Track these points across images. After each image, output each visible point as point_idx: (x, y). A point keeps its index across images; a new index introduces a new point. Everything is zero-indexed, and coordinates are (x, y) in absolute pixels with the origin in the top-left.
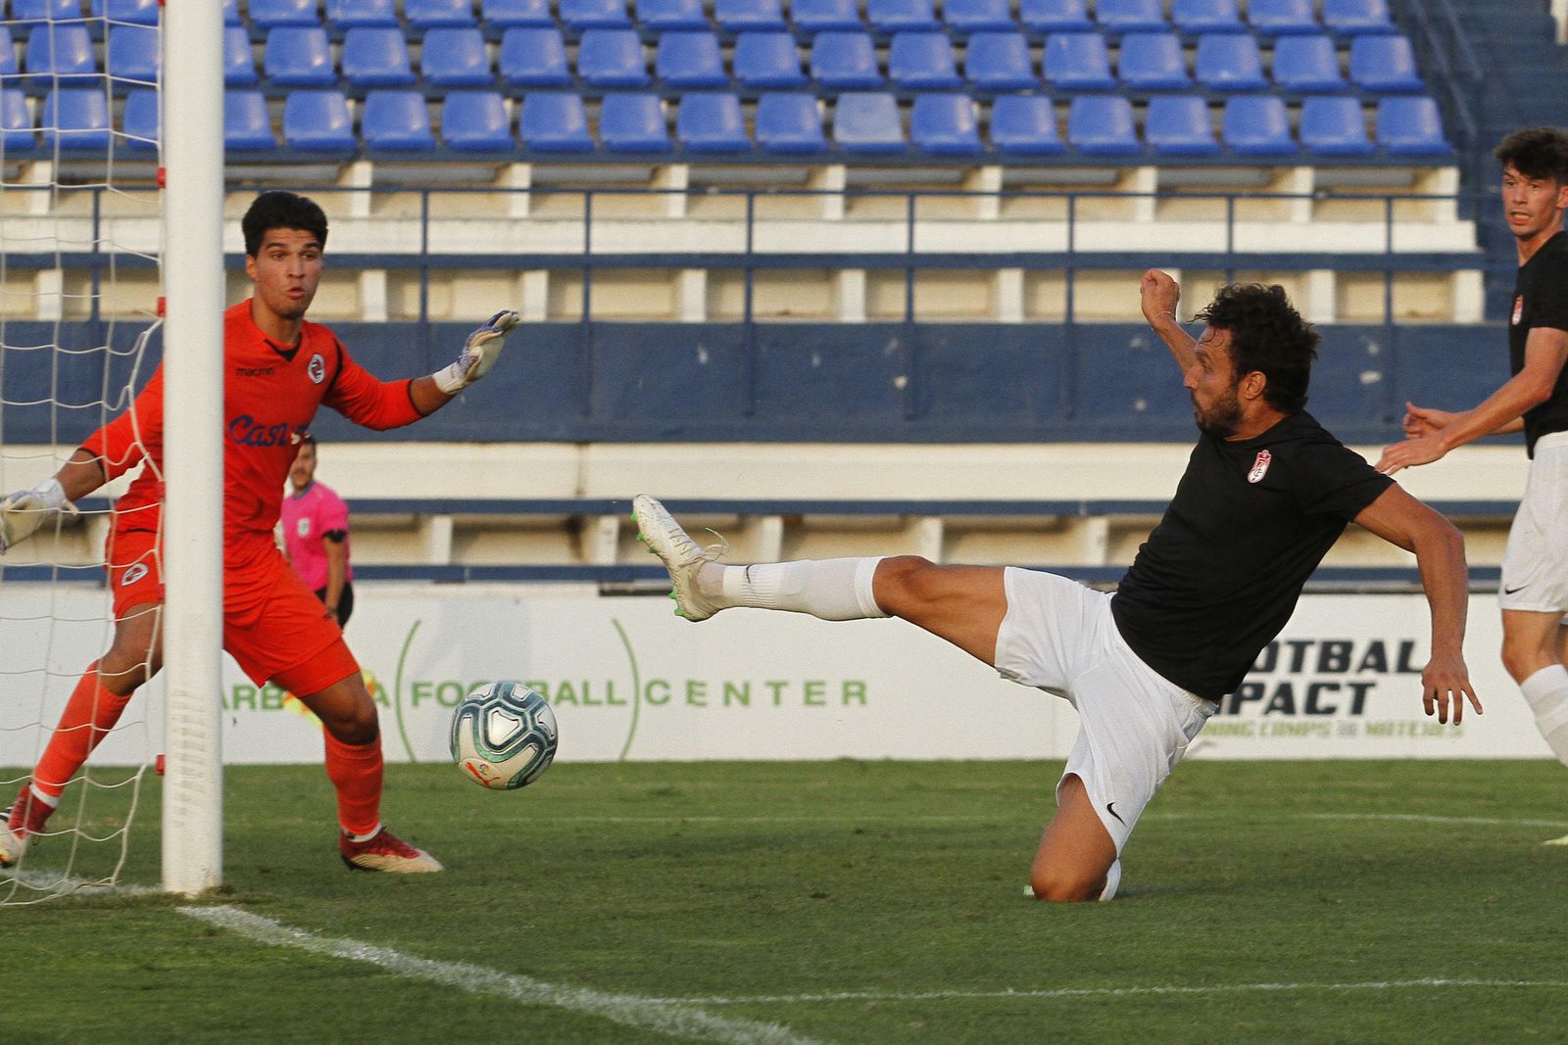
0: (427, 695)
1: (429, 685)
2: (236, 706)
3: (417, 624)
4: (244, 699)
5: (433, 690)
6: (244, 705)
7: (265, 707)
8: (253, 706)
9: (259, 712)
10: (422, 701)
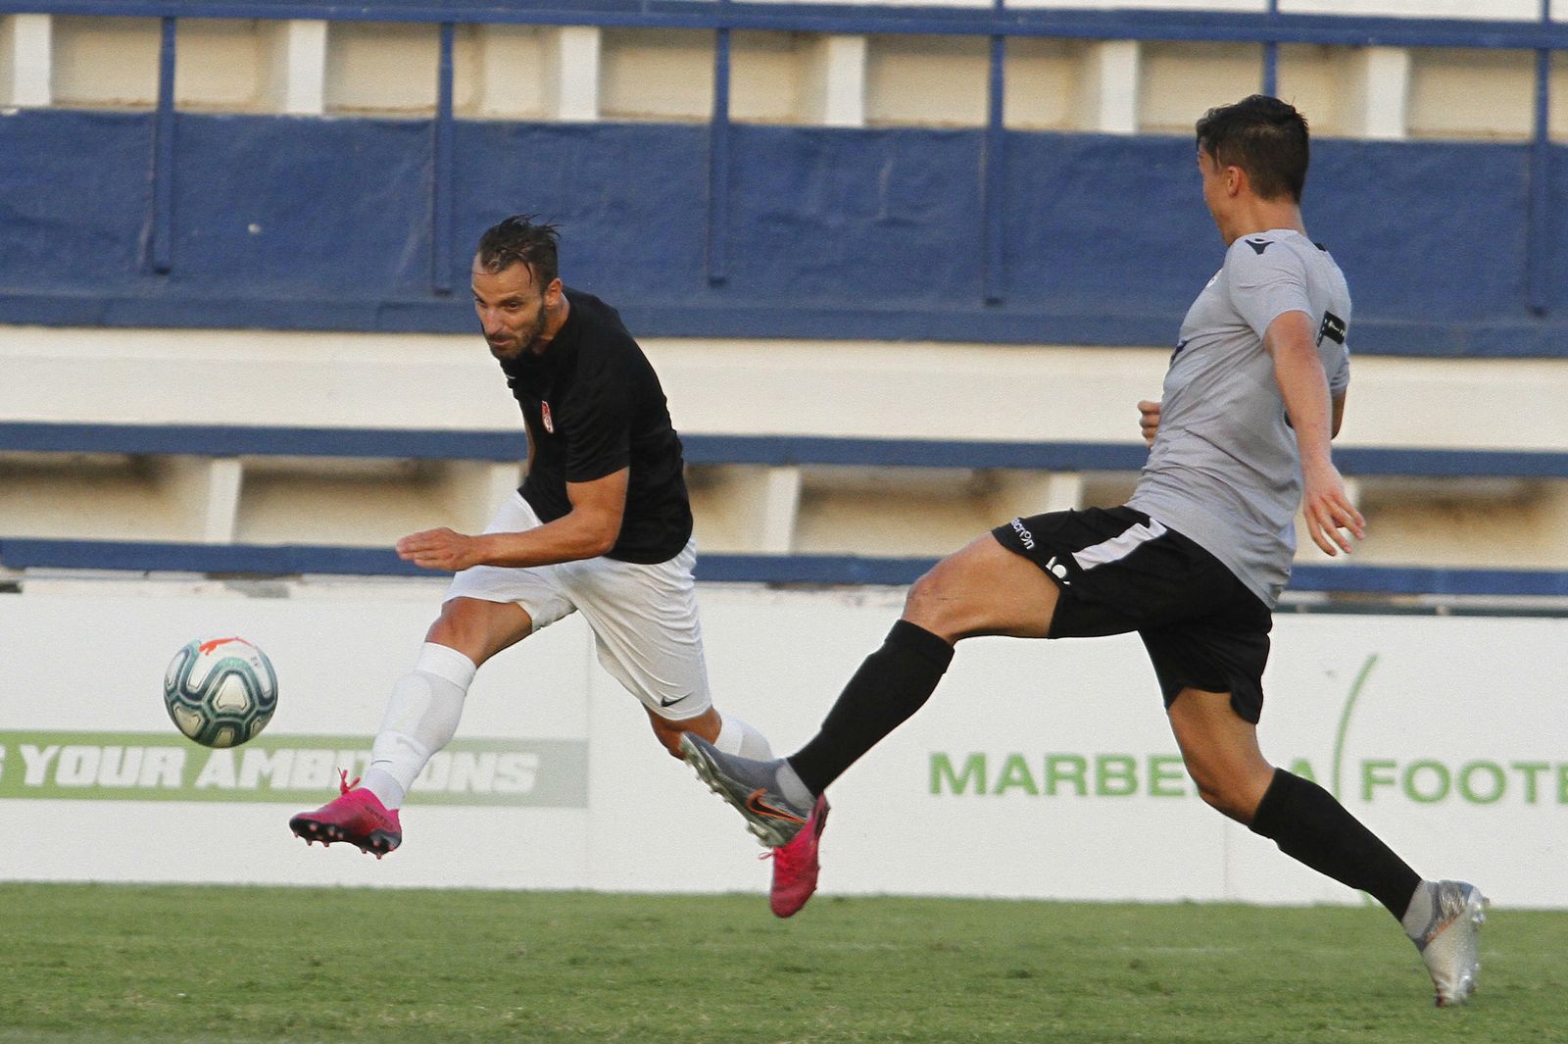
0: (1389, 782)
1: (1391, 765)
2: (1052, 790)
3: (1372, 661)
4: (1066, 777)
5: (1397, 774)
6: (1066, 788)
7: (1104, 791)
8: (1082, 791)
9: (1094, 802)
10: (1379, 791)
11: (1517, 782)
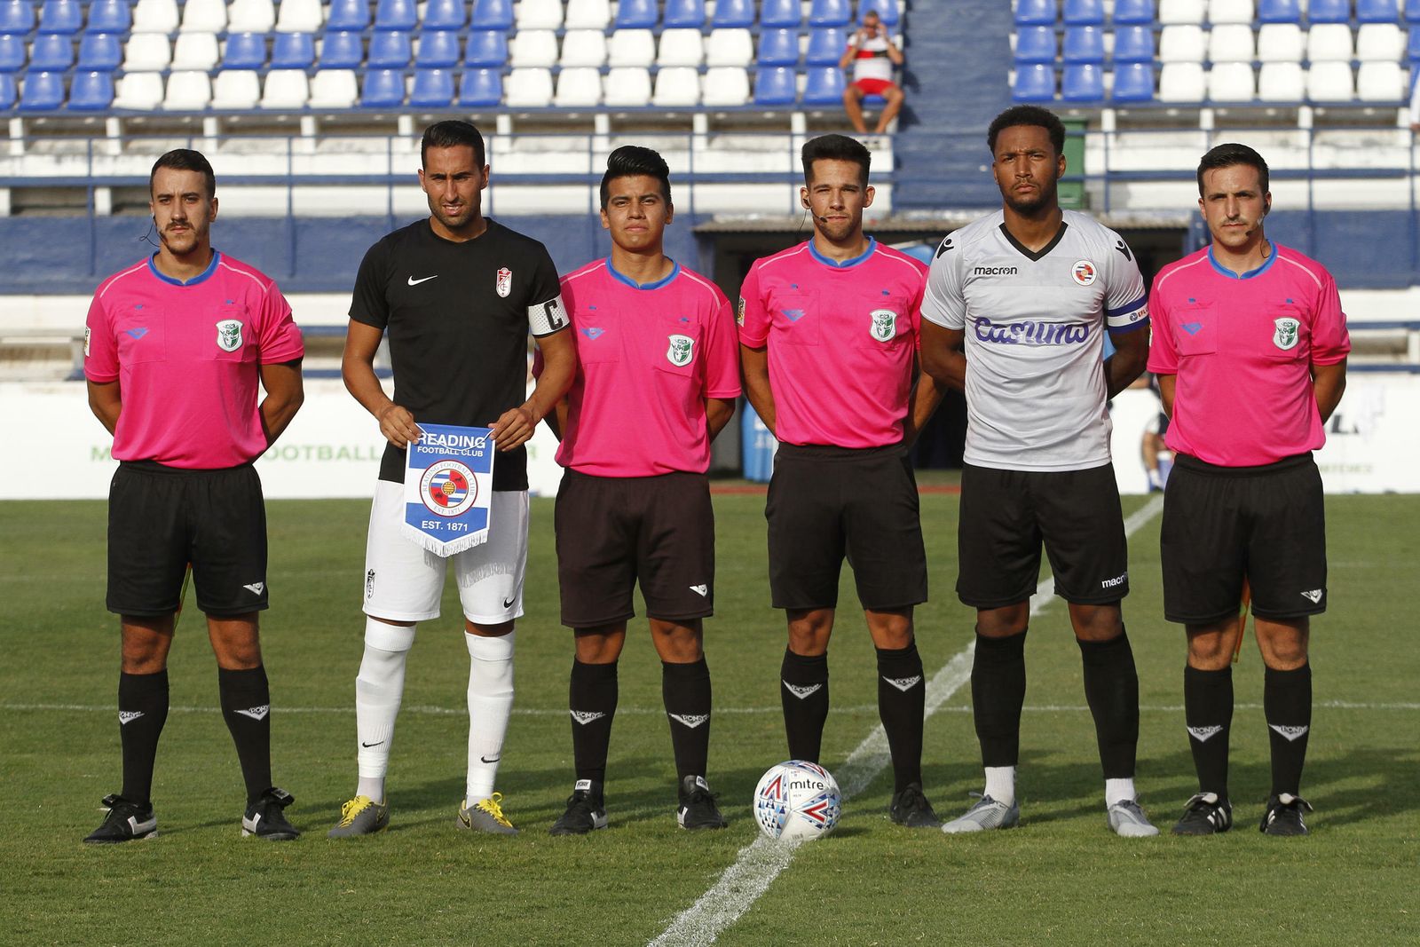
11: (303, 453)
